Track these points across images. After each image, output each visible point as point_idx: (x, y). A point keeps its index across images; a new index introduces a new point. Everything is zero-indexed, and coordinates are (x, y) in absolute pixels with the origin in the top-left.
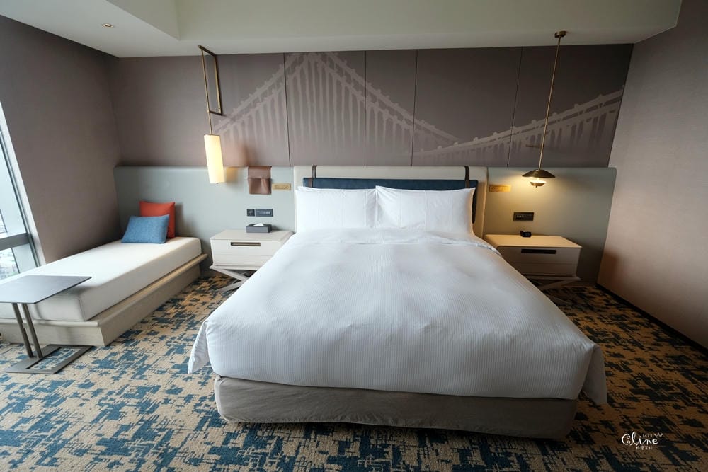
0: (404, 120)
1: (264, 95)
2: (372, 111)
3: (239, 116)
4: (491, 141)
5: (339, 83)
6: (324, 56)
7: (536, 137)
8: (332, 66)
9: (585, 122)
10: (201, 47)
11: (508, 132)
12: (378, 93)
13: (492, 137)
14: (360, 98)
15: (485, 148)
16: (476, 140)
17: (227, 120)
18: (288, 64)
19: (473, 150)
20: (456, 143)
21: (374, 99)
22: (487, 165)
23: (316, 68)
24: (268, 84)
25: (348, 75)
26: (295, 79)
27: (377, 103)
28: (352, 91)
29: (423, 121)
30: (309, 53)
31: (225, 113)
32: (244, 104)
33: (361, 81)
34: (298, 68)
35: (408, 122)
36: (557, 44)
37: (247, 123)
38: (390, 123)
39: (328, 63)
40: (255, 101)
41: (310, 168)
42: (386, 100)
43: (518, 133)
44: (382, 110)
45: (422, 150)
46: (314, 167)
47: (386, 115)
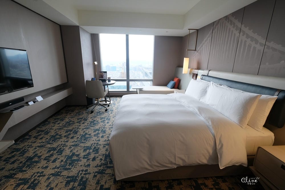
0: (259, 44)
1: (206, 41)
2: (242, 41)
3: (199, 50)
5: (230, 29)
6: (226, 18)
8: (228, 22)
10: (189, 29)
12: (246, 30)
14: (237, 34)
17: (196, 52)
18: (214, 26)
21: (244, 33)
23: (223, 24)
24: (207, 36)
25: (234, 24)
26: (215, 32)
27: (245, 36)
28: (234, 31)
30: (221, 18)
31: (196, 50)
32: (201, 45)
33: (239, 25)
34: (217, 27)
35: (261, 44)
37: (200, 53)
38: (250, 46)
39: (227, 20)
42: (250, 33)
44: (246, 40)
47: (249, 41)
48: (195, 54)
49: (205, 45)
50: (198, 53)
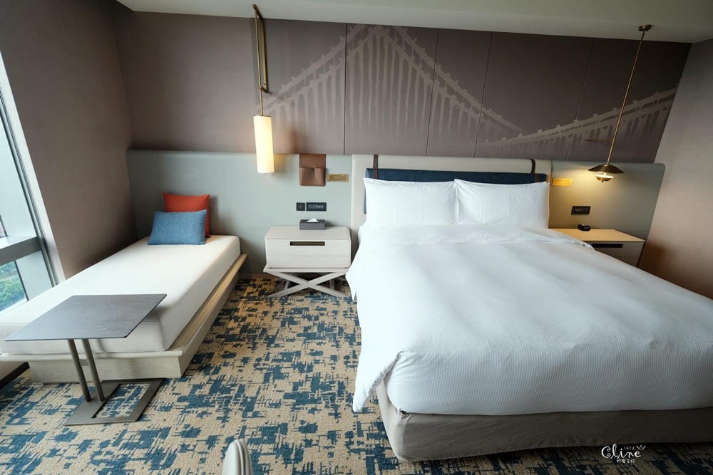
0: (471, 108)
1: (320, 71)
2: (439, 96)
3: (288, 94)
4: (554, 134)
5: (406, 63)
6: (392, 30)
7: (596, 132)
8: (400, 43)
9: (640, 119)
11: (570, 126)
12: (447, 78)
13: (555, 130)
14: (428, 81)
15: (547, 141)
16: (540, 133)
17: (273, 98)
18: (351, 37)
19: (536, 142)
20: (521, 135)
21: (442, 84)
22: (553, 158)
23: (382, 43)
24: (324, 59)
25: (417, 55)
27: (445, 87)
28: (420, 73)
29: (491, 110)
31: (270, 90)
32: (295, 81)
33: (431, 62)
34: (361, 43)
35: (476, 110)
36: (640, 39)
37: (297, 104)
38: (456, 110)
39: (396, 40)
40: (309, 78)
41: (372, 158)
42: (455, 85)
43: (580, 126)
44: (448, 96)
45: (487, 140)
46: (376, 157)
47: (453, 101)
49: (320, 83)
50: (285, 104)
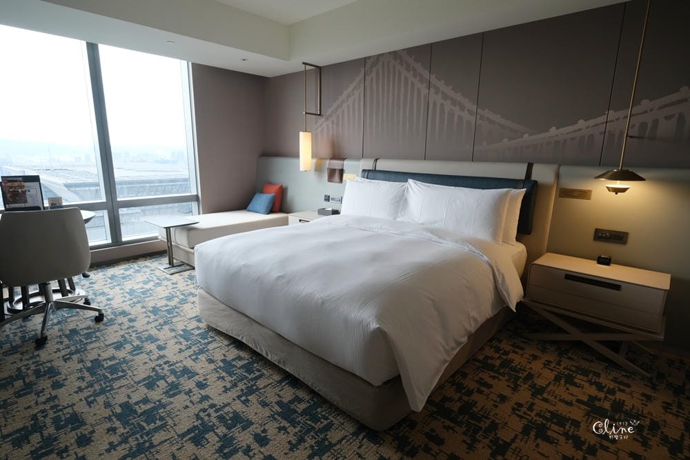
0: (466, 111)
1: (349, 96)
2: (435, 104)
3: (331, 115)
4: (575, 131)
5: (406, 78)
6: (395, 54)
8: (401, 64)
10: (304, 63)
11: (602, 119)
12: (441, 85)
13: (576, 127)
14: (424, 91)
15: (565, 141)
16: (553, 130)
17: (323, 119)
18: (368, 66)
19: (549, 143)
20: (527, 135)
21: (437, 91)
22: (561, 162)
23: (388, 66)
24: (352, 86)
25: (414, 70)
26: (372, 80)
27: (440, 94)
28: (418, 84)
29: (487, 110)
30: (383, 54)
31: (322, 113)
32: (335, 105)
33: (426, 74)
34: (374, 69)
35: (470, 112)
37: (335, 121)
38: (451, 114)
39: (399, 61)
40: (342, 102)
41: (373, 160)
42: (449, 91)
43: (617, 119)
44: (444, 102)
45: (485, 143)
46: (377, 160)
47: (448, 106)
48: (319, 124)
49: (349, 105)
50: (329, 123)
